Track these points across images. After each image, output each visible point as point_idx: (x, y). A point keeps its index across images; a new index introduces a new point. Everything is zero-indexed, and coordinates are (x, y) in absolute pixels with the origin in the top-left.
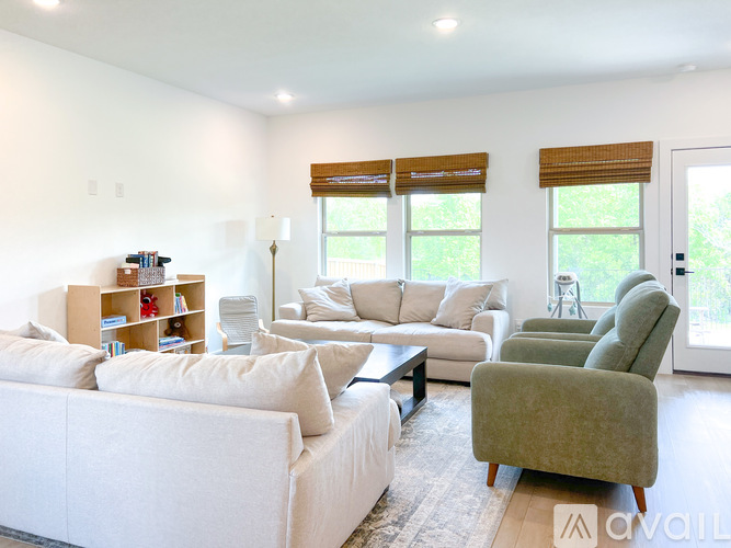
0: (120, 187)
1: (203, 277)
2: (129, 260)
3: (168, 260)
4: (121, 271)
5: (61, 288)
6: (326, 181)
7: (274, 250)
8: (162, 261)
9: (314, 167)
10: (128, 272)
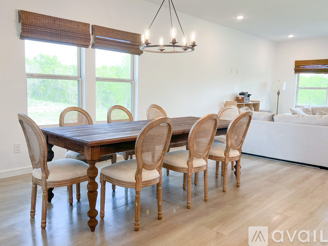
0: (237, 71)
1: (259, 102)
2: (240, 94)
3: (251, 95)
4: (238, 98)
5: (223, 102)
6: (300, 67)
7: (278, 93)
8: (249, 96)
9: (296, 62)
10: (241, 98)
